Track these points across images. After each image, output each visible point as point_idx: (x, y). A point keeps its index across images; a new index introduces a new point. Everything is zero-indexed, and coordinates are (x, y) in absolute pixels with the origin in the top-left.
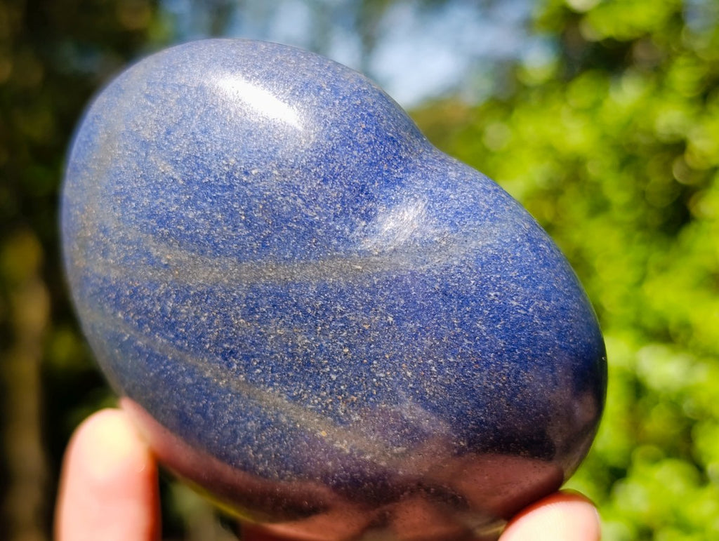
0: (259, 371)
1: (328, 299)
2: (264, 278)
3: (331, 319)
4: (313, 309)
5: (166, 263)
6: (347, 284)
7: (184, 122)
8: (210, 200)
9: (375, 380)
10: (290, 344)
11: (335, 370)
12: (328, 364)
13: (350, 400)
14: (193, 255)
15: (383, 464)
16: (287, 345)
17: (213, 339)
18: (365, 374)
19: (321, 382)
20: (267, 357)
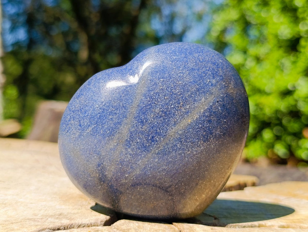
0: (162, 131)
1: (148, 95)
2: (134, 112)
3: (155, 98)
4: (149, 101)
5: (116, 144)
6: (147, 87)
7: (80, 119)
8: (104, 118)
9: (178, 94)
10: (157, 115)
11: (170, 105)
12: (168, 106)
13: (181, 105)
14: (117, 132)
15: (206, 108)
16: (157, 116)
17: (146, 141)
18: (175, 96)
19: (173, 111)
20: (158, 125)
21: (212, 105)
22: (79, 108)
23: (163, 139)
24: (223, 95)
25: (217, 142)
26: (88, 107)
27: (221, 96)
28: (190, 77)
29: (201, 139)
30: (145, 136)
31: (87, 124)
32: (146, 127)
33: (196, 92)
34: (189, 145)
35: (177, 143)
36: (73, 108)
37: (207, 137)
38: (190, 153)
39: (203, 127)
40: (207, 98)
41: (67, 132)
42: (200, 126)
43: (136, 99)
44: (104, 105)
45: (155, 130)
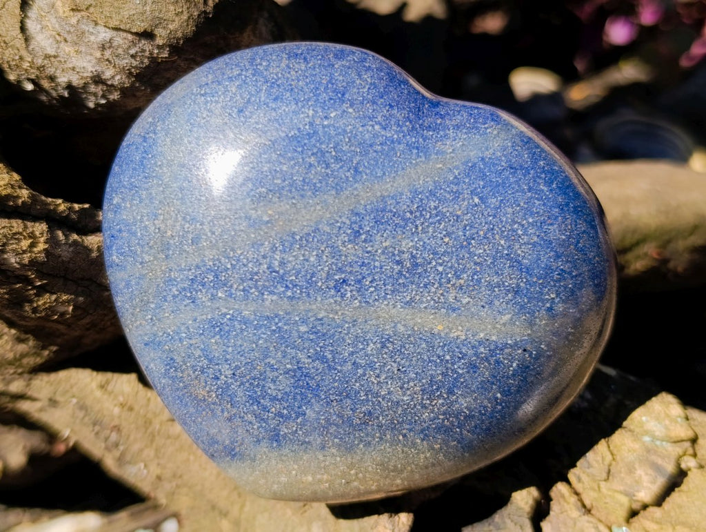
0: (372, 289)
1: (421, 200)
2: (363, 199)
3: (428, 217)
4: (411, 213)
5: (268, 219)
6: (435, 182)
7: (253, 99)
8: (299, 149)
9: (476, 258)
10: (396, 252)
11: (441, 261)
12: (433, 259)
13: (458, 285)
14: (294, 201)
15: (494, 338)
16: (394, 255)
17: (324, 275)
18: (467, 255)
19: (430, 278)
20: (377, 272)
21: (509, 344)
22: (273, 78)
23: (358, 304)
24: (545, 348)
25: (441, 417)
26: (291, 95)
27: (542, 346)
28: (530, 252)
29: (424, 381)
30: (333, 263)
31: (257, 123)
32: (353, 251)
33: (509, 291)
34: (389, 367)
35: (374, 341)
36: (261, 64)
37: (437, 389)
38: (376, 382)
39: (450, 365)
40: (515, 324)
41: (202, 95)
42: (448, 357)
43: (394, 182)
44: (324, 127)
45: (361, 274)
